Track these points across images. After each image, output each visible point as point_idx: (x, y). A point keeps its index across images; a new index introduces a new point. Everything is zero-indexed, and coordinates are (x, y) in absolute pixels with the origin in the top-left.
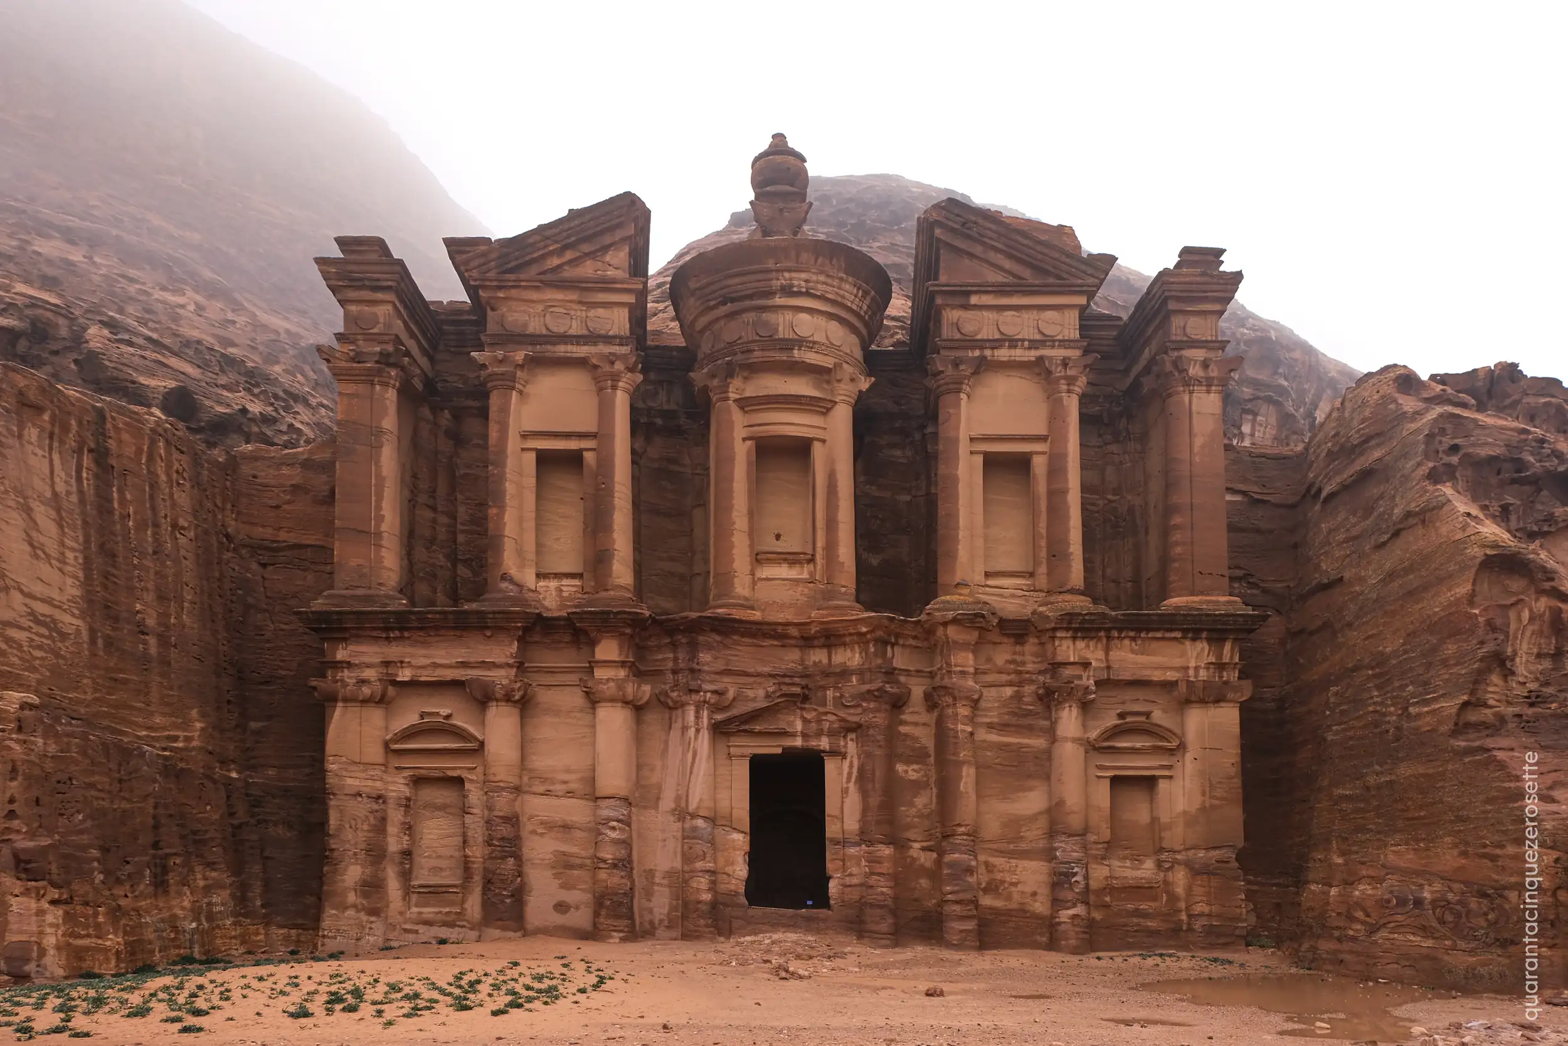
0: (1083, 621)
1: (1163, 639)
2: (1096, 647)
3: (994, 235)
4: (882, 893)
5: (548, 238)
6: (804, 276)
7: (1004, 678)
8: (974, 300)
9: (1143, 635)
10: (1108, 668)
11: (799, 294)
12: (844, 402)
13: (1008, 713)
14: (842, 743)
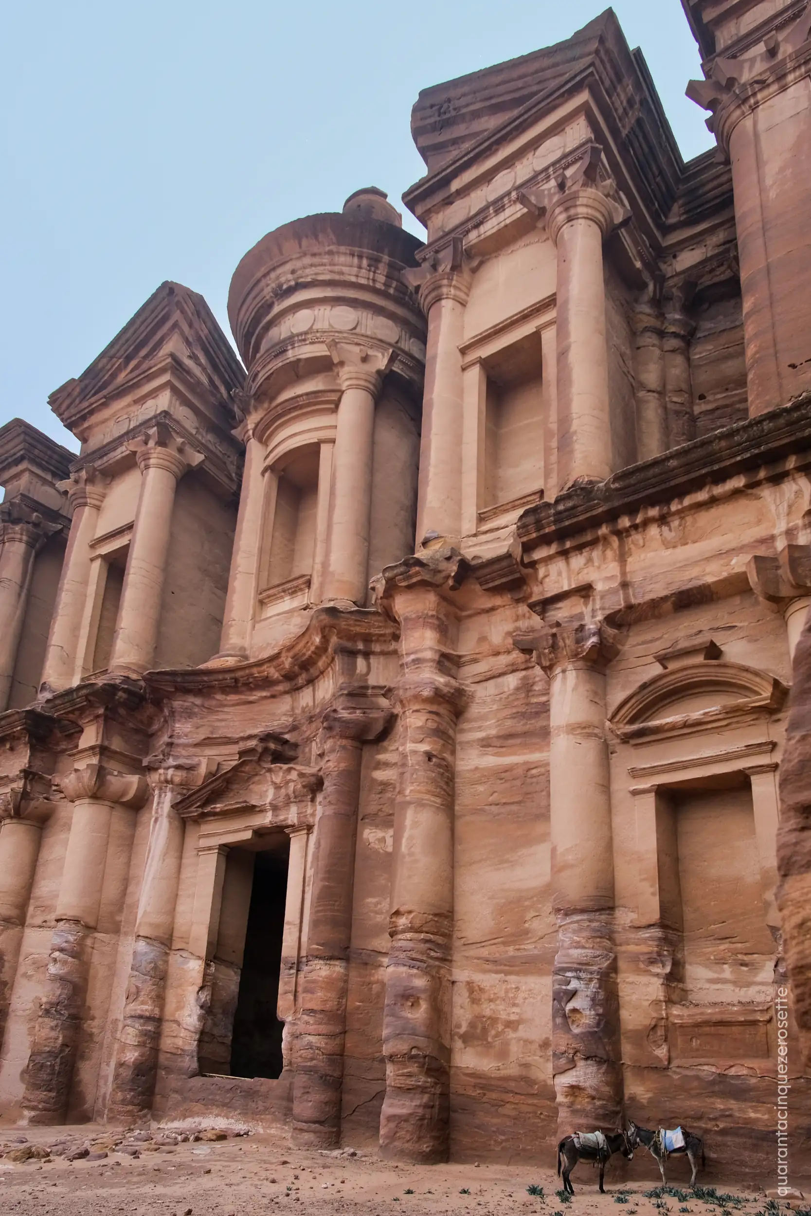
0: (559, 517)
1: (714, 501)
2: (604, 558)
3: (469, 99)
4: (310, 1046)
5: (112, 358)
6: (288, 267)
7: (503, 660)
8: (456, 185)
9: (674, 507)
10: (625, 585)
11: (291, 290)
12: (350, 387)
13: (513, 716)
14: (309, 811)
